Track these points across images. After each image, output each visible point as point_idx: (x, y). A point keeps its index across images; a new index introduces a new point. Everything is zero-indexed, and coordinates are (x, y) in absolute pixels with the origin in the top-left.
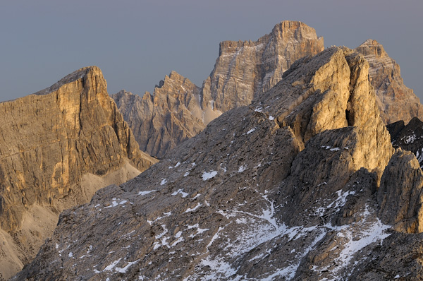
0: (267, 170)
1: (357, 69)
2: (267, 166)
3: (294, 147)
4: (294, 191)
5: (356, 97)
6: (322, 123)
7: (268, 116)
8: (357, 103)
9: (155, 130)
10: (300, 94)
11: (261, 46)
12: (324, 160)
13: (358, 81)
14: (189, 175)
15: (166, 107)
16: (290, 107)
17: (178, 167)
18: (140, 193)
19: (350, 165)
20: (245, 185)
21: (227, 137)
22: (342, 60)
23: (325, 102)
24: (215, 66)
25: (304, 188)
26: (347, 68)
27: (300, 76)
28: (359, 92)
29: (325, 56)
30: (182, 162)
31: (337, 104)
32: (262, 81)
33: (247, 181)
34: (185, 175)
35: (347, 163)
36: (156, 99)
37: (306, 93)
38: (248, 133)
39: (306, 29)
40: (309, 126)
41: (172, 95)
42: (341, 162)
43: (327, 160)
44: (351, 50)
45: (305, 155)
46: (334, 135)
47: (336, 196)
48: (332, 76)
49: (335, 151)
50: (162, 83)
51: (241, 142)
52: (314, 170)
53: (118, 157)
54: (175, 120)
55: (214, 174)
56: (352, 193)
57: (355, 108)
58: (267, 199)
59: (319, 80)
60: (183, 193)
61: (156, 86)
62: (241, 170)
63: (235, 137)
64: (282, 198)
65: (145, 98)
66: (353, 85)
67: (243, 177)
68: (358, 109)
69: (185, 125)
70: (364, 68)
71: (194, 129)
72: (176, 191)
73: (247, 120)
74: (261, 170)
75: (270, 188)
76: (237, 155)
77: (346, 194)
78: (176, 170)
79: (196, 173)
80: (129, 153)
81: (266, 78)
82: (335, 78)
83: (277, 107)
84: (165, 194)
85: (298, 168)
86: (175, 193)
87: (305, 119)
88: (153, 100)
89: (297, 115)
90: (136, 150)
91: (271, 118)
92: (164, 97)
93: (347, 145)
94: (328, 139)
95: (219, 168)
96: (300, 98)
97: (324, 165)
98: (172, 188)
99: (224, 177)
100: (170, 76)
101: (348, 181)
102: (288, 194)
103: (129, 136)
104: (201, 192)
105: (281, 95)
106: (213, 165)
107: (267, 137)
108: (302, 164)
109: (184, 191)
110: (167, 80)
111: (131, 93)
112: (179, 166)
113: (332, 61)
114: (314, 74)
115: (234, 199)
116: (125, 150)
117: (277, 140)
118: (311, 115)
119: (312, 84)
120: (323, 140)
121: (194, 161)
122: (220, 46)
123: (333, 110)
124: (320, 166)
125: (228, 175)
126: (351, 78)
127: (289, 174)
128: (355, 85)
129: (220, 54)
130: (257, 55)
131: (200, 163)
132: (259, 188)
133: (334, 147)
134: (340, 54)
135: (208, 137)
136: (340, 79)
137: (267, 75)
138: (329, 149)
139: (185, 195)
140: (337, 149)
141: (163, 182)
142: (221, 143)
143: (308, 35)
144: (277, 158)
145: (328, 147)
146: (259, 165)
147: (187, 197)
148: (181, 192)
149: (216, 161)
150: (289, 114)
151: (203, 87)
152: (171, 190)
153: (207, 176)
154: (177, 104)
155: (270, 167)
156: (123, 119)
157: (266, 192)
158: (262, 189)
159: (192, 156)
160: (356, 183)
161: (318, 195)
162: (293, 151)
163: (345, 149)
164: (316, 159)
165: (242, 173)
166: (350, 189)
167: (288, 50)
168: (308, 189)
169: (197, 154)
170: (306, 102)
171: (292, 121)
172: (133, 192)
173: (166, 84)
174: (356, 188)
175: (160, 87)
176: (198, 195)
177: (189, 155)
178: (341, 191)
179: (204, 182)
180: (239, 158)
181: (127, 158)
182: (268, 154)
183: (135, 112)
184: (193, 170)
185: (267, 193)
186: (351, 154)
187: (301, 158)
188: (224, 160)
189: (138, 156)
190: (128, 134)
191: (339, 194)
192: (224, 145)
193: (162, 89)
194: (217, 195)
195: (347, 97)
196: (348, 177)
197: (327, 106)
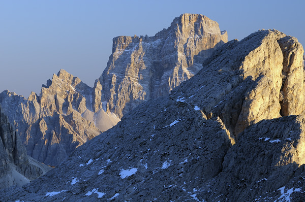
0: (195, 165)
1: (291, 54)
2: (195, 161)
3: (225, 140)
4: (227, 190)
5: (290, 86)
6: (255, 114)
7: (194, 107)
8: (290, 92)
9: (41, 134)
10: (228, 82)
11: (158, 41)
12: (263, 153)
13: (292, 68)
14: (105, 173)
15: (54, 108)
16: (218, 96)
17: (90, 164)
18: (48, 194)
19: (294, 159)
20: (171, 183)
21: (146, 130)
22: (274, 45)
23: (259, 90)
24: (108, 63)
25: (240, 185)
26: (280, 53)
27: (227, 62)
28: (292, 81)
29: (255, 40)
30: (94, 159)
31: (272, 93)
32: (160, 80)
33: (172, 178)
34: (100, 173)
35: (290, 156)
36: (43, 100)
37: (235, 80)
38: (171, 125)
39: (208, 23)
40: (240, 117)
41: (61, 96)
42: (283, 155)
43: (267, 152)
44: (282, 34)
45: (240, 148)
46: (273, 125)
47: (279, 193)
48: (264, 62)
49: (275, 143)
50: (50, 83)
51: (164, 136)
52: (251, 165)
53: (4, 163)
54: (64, 123)
55: (133, 171)
56: (297, 190)
57: (289, 98)
58: (196, 198)
59: (249, 66)
60: (99, 193)
61: (43, 86)
62: (165, 166)
63: (156, 130)
64: (213, 197)
65: (31, 99)
66: (286, 72)
67: (167, 174)
68: (292, 100)
69: (74, 129)
70: (298, 53)
71: (85, 134)
72: (91, 191)
73: (168, 112)
74: (187, 166)
75: (199, 186)
76: (160, 150)
77: (290, 191)
78: (88, 168)
79: (112, 171)
80: (15, 159)
81: (164, 76)
82: (266, 64)
83: (202, 97)
84: (77, 194)
85: (232, 163)
86: (89, 194)
87: (236, 109)
88: (39, 101)
89: (226, 105)
90: (23, 155)
91: (197, 108)
92: (52, 97)
93: (289, 136)
94: (266, 130)
95: (139, 164)
96: (229, 86)
97: (263, 159)
98: (86, 187)
99: (146, 174)
100: (58, 75)
101: (291, 177)
102: (221, 193)
103: (16, 139)
104: (119, 191)
105: (205, 83)
106: (132, 162)
107: (193, 129)
108: (236, 158)
109: (99, 191)
110: (55, 79)
111: (15, 94)
112: (92, 163)
113: (263, 45)
114: (244, 60)
115: (159, 199)
116: (11, 155)
117: (205, 133)
118: (242, 104)
119: (243, 71)
120: (260, 131)
121: (109, 158)
122: (114, 42)
123: (267, 99)
124: (259, 160)
125: (151, 172)
126: (284, 64)
127: (221, 170)
128: (288, 72)
129: (114, 50)
130: (154, 51)
131: (116, 159)
132: (186, 186)
133: (274, 139)
134: (272, 38)
135: (123, 131)
136: (272, 65)
137: (166, 74)
138: (268, 141)
139: (101, 195)
140: (278, 141)
141: (74, 182)
142: (140, 137)
143: (211, 29)
144: (207, 152)
145: (267, 139)
146: (186, 161)
147: (104, 197)
148: (96, 192)
149: (134, 157)
150: (216, 103)
151: (95, 87)
152: (84, 190)
153: (125, 174)
154: (66, 105)
155: (198, 163)
156: (8, 121)
157: (195, 190)
158: (190, 187)
159: (106, 152)
160: (302, 178)
161: (256, 193)
162: (224, 145)
163: (287, 141)
164: (253, 152)
165: (166, 170)
166: (295, 185)
167: (188, 46)
168: (245, 186)
169: (112, 150)
170: (236, 90)
171: (220, 111)
172: (39, 193)
173: (54, 84)
174: (301, 185)
175: (47, 87)
176: (117, 195)
177: (102, 151)
178: (284, 188)
179: (122, 180)
180: (161, 153)
181: (13, 164)
182: (195, 148)
183: (20, 114)
184: (109, 167)
185: (196, 192)
186: (295, 146)
187: (234, 152)
188: (145, 156)
189: (26, 161)
190: (14, 137)
191: (282, 192)
192: (143, 139)
193: (49, 89)
194: (139, 194)
195: (280, 86)
196: (292, 172)
197: (260, 95)
